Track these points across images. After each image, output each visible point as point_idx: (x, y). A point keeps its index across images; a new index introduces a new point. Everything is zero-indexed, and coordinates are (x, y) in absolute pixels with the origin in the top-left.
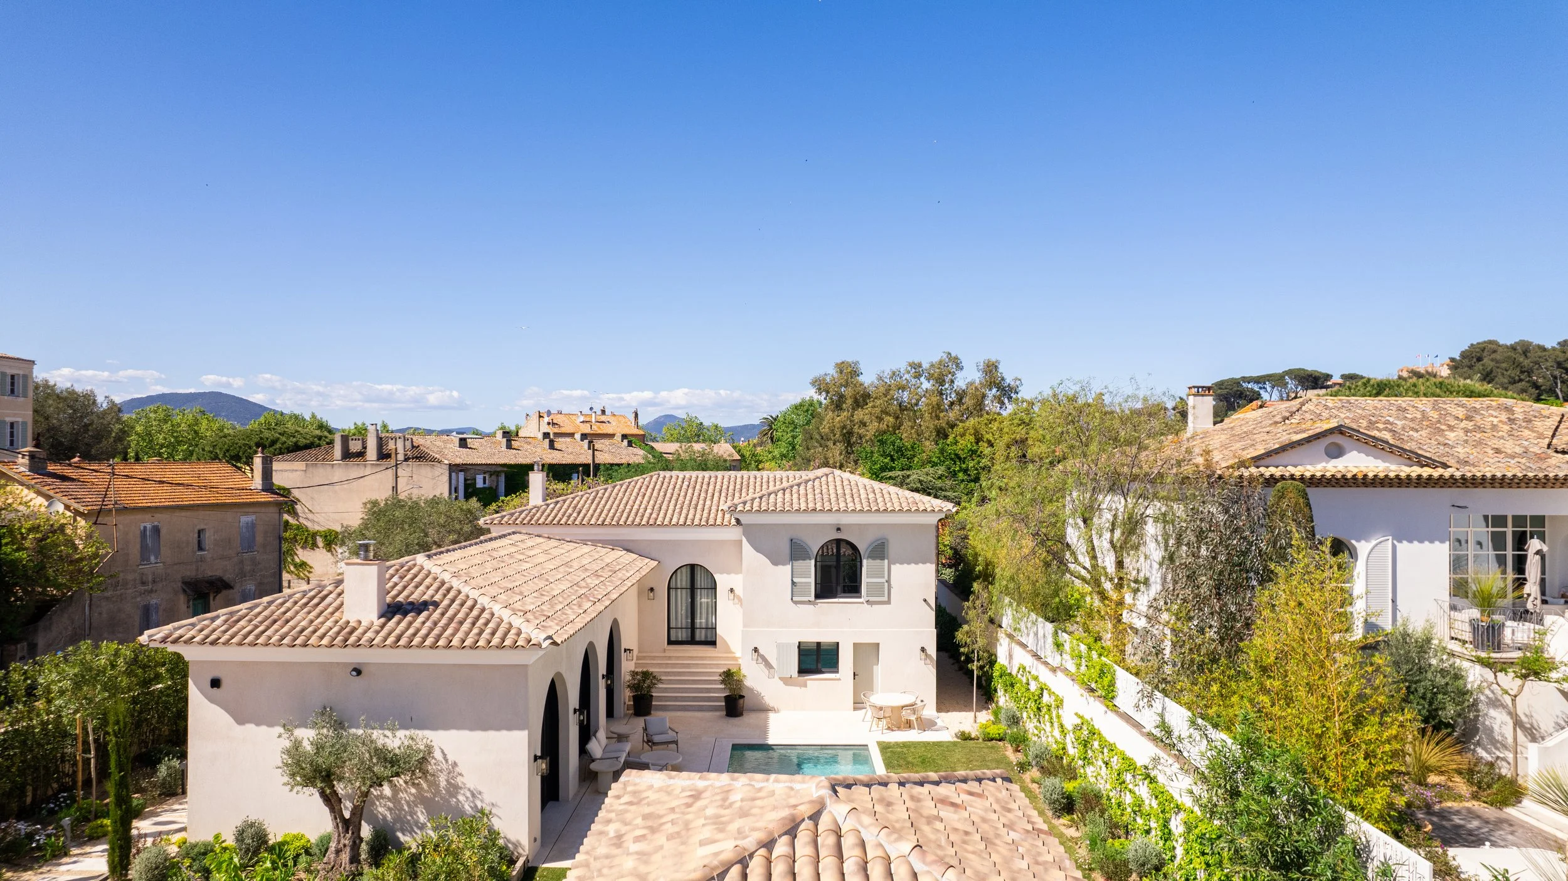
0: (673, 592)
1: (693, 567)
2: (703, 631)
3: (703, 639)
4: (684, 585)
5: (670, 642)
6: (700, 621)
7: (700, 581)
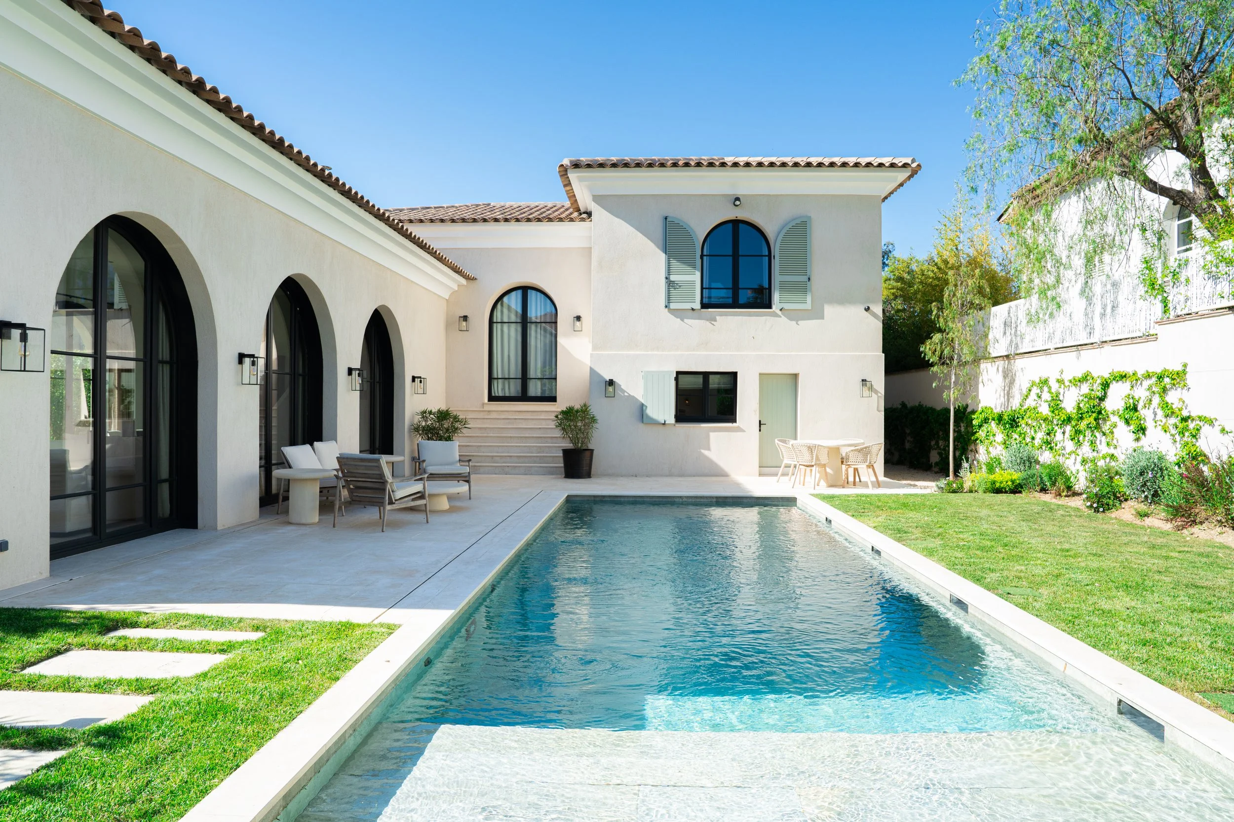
0: (497, 328)
1: (525, 290)
2: (539, 383)
3: (539, 394)
4: (513, 319)
5: (492, 398)
6: (535, 368)
7: (536, 309)
